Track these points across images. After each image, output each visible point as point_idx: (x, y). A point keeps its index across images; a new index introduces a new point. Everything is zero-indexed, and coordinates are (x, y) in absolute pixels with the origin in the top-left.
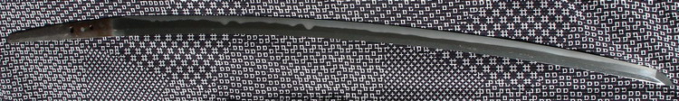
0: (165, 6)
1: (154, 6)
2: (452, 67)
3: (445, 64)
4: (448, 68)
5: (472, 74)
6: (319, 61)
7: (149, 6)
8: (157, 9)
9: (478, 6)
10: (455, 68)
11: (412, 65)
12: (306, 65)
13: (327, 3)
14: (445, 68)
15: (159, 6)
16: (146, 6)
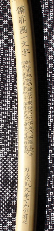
0: (49, 17)
1: (49, 9)
2: (10, 202)
3: (12, 198)
4: (10, 200)
5: (6, 214)
6: (13, 116)
7: (49, 5)
8: (47, 11)
9: (50, 221)
10: (10, 204)
11: (12, 177)
12: (11, 108)
13: (52, 124)
14: (10, 198)
15: (49, 13)
16: (49, 3)
